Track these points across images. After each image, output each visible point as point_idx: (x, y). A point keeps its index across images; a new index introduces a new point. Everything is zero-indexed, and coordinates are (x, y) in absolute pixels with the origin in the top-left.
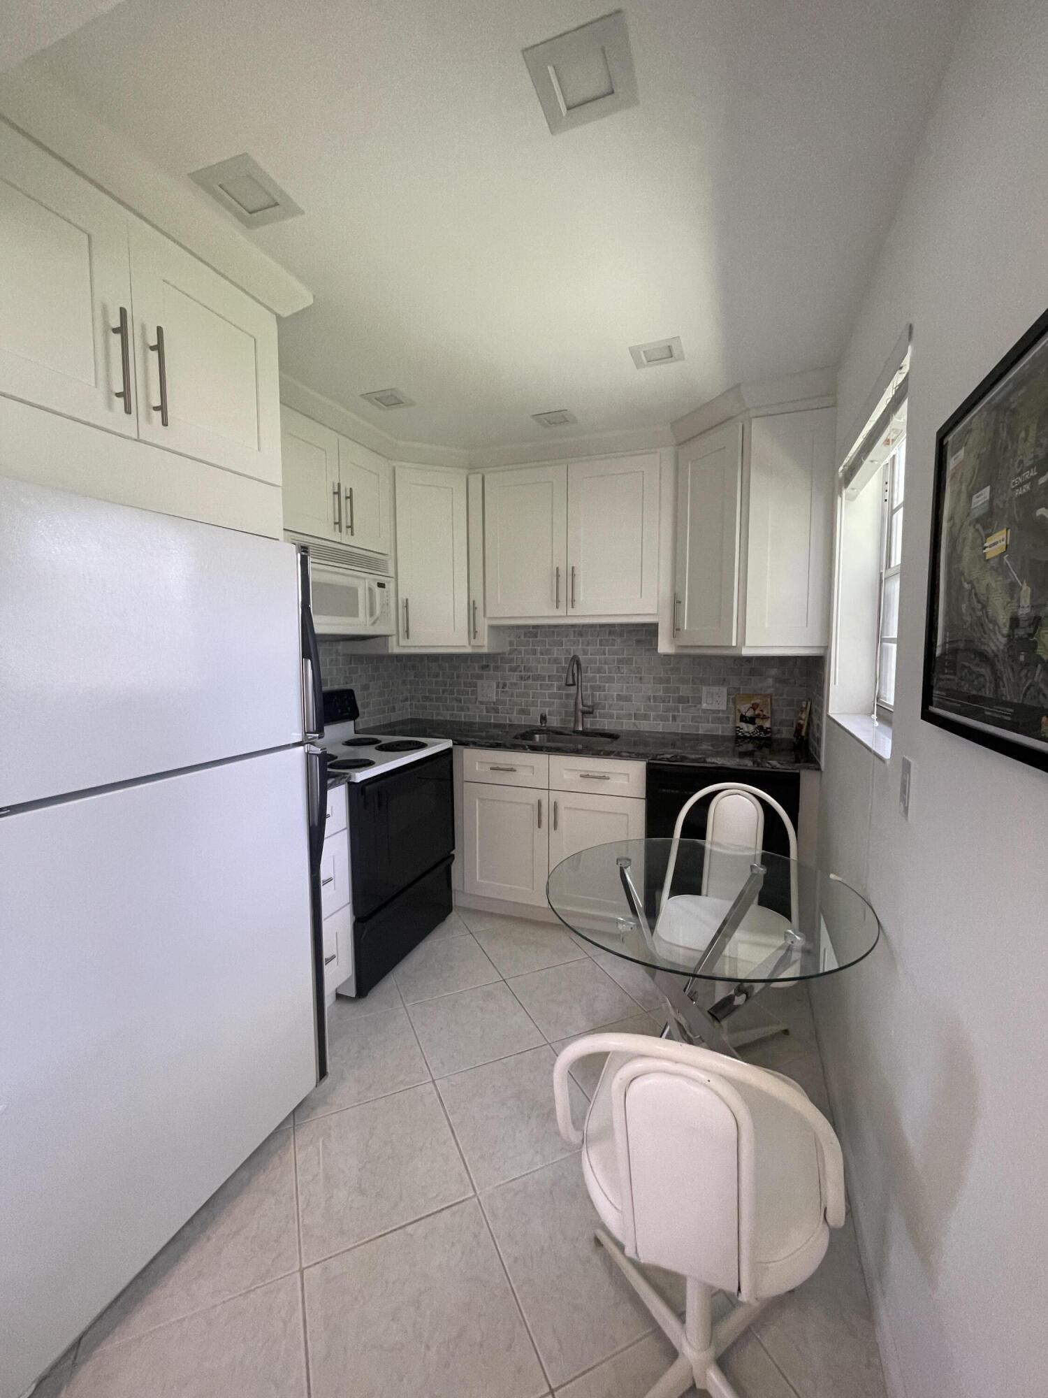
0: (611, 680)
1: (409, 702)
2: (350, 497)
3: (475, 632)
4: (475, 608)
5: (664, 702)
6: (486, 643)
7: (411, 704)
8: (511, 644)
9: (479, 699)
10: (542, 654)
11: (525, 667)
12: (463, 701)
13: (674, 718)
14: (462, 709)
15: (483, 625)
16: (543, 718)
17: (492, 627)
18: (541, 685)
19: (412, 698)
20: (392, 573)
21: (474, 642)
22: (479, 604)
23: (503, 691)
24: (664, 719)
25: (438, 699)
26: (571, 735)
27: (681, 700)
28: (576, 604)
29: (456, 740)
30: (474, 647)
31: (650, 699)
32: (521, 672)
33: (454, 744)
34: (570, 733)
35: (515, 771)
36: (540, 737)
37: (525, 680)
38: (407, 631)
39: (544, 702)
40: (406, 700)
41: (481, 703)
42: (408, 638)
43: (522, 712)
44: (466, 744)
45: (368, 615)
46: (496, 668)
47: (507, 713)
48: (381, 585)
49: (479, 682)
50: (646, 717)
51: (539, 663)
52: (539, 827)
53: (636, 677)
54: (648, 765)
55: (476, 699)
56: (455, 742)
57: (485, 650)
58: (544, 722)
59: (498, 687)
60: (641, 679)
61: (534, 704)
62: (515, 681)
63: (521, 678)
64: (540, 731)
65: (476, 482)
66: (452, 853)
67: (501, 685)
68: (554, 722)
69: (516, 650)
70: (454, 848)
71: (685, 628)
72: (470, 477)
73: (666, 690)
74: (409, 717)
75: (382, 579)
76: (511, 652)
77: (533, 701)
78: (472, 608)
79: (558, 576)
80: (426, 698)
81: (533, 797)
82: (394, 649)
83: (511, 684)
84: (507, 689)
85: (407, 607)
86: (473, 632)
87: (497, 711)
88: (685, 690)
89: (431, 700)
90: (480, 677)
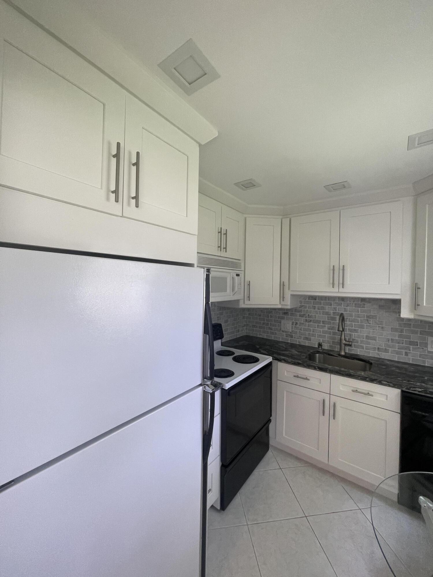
0: (362, 327)
1: (245, 327)
2: (226, 234)
3: (283, 298)
4: (284, 285)
5: (399, 343)
6: (289, 303)
7: (247, 328)
8: (301, 302)
9: (282, 330)
10: (318, 309)
11: (308, 315)
12: (273, 330)
13: (406, 354)
14: (273, 333)
15: (288, 295)
16: (320, 345)
17: (292, 295)
18: (318, 325)
19: (247, 325)
20: (243, 269)
21: (282, 303)
22: (286, 284)
23: (296, 327)
24: (398, 353)
25: (260, 327)
26: (338, 357)
27: (411, 343)
28: (345, 286)
29: (274, 357)
30: (282, 305)
31: (389, 341)
32: (306, 317)
33: (273, 359)
34: (337, 356)
35: (309, 380)
36: (319, 356)
37: (308, 322)
38: (249, 297)
39: (320, 335)
40: (244, 326)
41: (283, 331)
42: (249, 300)
43: (307, 339)
44: (280, 360)
45: (231, 291)
46: (292, 314)
47: (298, 339)
48: (238, 275)
49: (283, 321)
50: (386, 351)
51: (317, 314)
52: (323, 415)
53: (379, 327)
54: (403, 392)
55: (280, 329)
56: (273, 358)
57: (289, 307)
58: (320, 347)
59: (293, 324)
60: (382, 328)
61: (313, 335)
62: (302, 322)
63: (306, 320)
64: (318, 352)
65: (286, 222)
66: (270, 418)
67: (294, 324)
68: (326, 346)
69: (303, 306)
70: (271, 416)
71: (424, 305)
72: (283, 220)
73: (400, 336)
74: (246, 334)
75: (238, 272)
76: (301, 306)
77: (313, 334)
78: (282, 285)
79: (334, 270)
80: (254, 326)
81: (320, 397)
82: (242, 305)
83: (301, 323)
84: (298, 326)
85: (249, 285)
86: (282, 297)
87: (292, 337)
88: (414, 338)
89: (257, 327)
90: (283, 318)
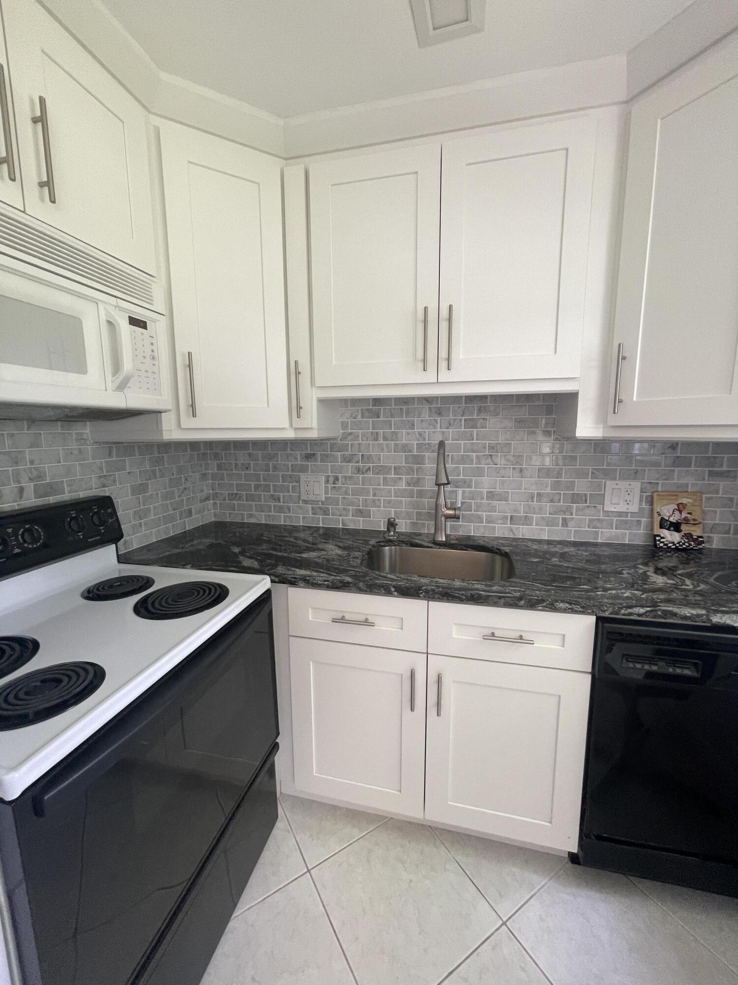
1: (212, 501)
2: (41, 119)
3: (299, 408)
4: (298, 373)
5: (552, 501)
6: (315, 424)
7: (215, 504)
8: (344, 425)
9: (302, 498)
10: (385, 439)
11: (362, 455)
12: (281, 501)
13: (565, 523)
14: (280, 509)
15: (310, 399)
16: (391, 524)
17: (322, 402)
22: (305, 368)
23: (335, 487)
28: (453, 364)
30: (296, 429)
32: (358, 462)
33: (272, 581)
35: (372, 625)
37: (363, 473)
38: (193, 406)
40: (207, 499)
41: (305, 502)
42: (194, 415)
44: (293, 583)
45: (109, 377)
46: (325, 458)
47: (340, 516)
48: (137, 323)
49: (303, 477)
52: (412, 709)
54: (600, 621)
55: (299, 497)
56: (273, 578)
57: (314, 434)
58: (392, 529)
59: (327, 482)
61: (375, 503)
62: (350, 474)
63: (358, 470)
64: (389, 542)
65: (295, 174)
66: (277, 741)
67: (331, 480)
69: (350, 434)
70: (278, 734)
71: (635, 399)
72: (285, 171)
73: (556, 486)
74: (213, 519)
75: (140, 313)
78: (294, 373)
79: (425, 322)
80: (233, 496)
81: (403, 664)
82: (171, 431)
83: (345, 477)
84: (339, 484)
85: (190, 366)
86: (296, 408)
87: (326, 512)
88: (582, 486)
90: (304, 469)
